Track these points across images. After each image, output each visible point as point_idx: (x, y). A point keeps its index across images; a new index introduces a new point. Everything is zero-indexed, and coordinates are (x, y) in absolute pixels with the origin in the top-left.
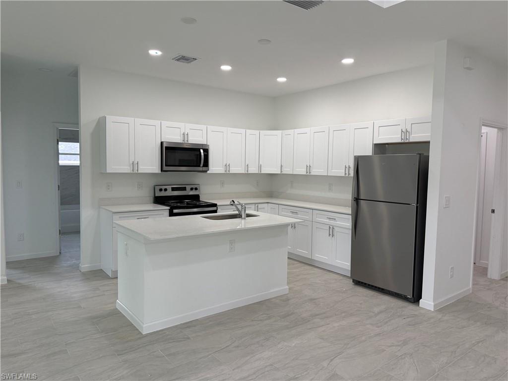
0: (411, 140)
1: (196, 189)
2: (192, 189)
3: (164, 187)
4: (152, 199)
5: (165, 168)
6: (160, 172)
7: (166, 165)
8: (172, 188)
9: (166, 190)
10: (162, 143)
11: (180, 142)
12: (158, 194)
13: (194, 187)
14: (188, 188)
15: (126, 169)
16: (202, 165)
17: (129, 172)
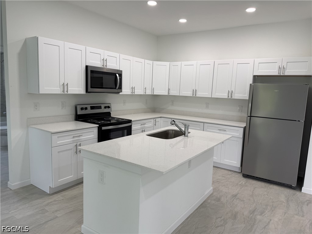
0: (286, 74)
1: (109, 107)
2: (105, 107)
3: (84, 106)
4: (73, 117)
5: (90, 89)
6: (85, 93)
7: (91, 87)
8: (91, 106)
9: (86, 109)
10: (87, 67)
11: (100, 67)
12: (80, 112)
13: (107, 105)
14: (103, 106)
15: (57, 90)
16: (117, 88)
17: (60, 93)
